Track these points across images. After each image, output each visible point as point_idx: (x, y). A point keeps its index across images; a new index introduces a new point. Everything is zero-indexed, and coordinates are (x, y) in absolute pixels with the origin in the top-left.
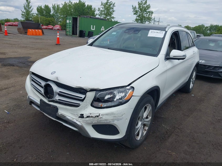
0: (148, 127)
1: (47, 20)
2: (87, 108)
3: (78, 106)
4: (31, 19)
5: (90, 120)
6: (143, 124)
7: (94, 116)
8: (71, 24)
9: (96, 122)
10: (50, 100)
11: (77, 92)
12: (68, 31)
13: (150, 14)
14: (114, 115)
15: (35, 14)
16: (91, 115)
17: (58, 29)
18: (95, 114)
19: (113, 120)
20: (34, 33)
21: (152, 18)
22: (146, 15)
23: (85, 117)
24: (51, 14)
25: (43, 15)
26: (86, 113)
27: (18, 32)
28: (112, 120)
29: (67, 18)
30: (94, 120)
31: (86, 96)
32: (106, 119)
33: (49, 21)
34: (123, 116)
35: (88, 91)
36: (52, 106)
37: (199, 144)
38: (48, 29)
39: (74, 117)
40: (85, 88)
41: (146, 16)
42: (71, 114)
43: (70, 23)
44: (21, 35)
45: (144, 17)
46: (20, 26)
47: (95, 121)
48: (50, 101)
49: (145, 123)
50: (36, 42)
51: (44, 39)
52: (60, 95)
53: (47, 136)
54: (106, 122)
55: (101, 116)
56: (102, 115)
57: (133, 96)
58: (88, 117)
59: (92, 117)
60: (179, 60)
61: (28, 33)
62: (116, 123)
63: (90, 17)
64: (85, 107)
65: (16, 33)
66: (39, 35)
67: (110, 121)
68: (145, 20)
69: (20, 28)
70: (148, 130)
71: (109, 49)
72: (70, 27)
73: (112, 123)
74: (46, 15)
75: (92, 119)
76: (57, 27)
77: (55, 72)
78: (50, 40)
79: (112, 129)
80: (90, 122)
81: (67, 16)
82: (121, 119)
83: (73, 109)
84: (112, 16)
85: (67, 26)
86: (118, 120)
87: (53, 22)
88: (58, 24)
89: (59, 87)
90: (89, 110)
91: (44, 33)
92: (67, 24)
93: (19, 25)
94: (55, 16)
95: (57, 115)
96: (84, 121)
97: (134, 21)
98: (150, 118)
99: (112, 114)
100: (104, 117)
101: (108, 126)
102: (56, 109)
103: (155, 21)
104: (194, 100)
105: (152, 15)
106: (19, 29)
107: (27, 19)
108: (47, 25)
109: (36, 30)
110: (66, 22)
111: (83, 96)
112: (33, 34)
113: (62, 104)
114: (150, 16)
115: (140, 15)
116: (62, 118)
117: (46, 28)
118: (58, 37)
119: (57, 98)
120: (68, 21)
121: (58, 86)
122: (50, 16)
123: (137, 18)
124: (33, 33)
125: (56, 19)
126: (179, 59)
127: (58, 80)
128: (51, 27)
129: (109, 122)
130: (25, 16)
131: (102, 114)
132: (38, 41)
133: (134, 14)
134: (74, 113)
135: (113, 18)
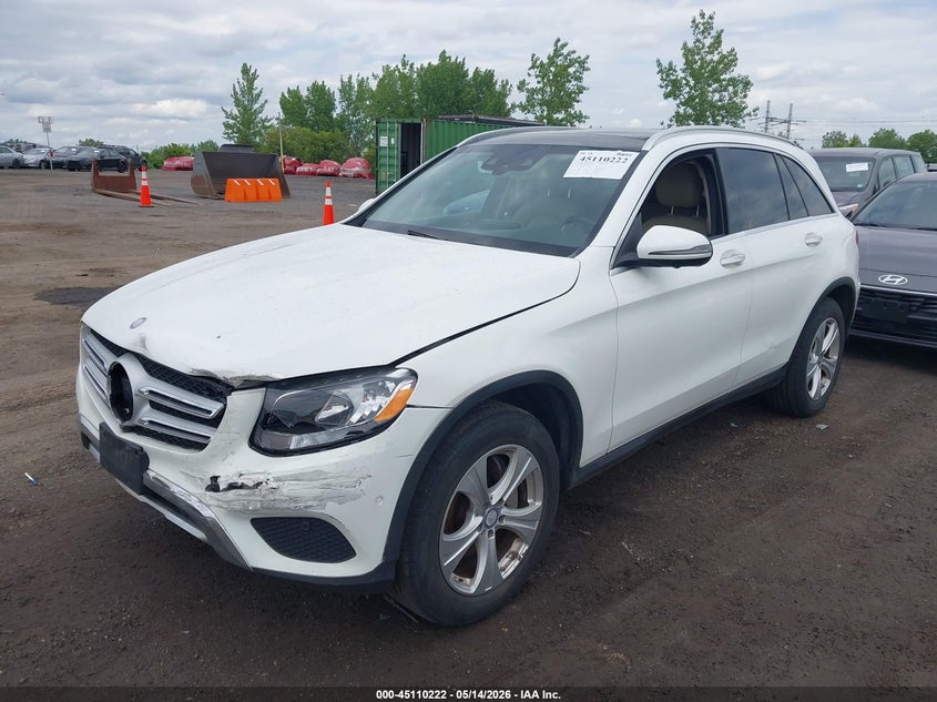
0: (527, 543)
1: (316, 139)
2: (233, 453)
3: (201, 447)
4: (257, 139)
5: (240, 498)
6: (493, 529)
7: (251, 484)
8: (396, 152)
9: (259, 505)
10: (127, 423)
11: (200, 393)
12: (383, 179)
13: (735, 93)
14: (325, 482)
15: (275, 122)
16: (240, 482)
17: (358, 176)
18: (256, 476)
19: (321, 500)
20: (252, 194)
21: (745, 108)
22: (717, 96)
23: (221, 488)
24: (335, 116)
25: (303, 123)
26: (226, 472)
27: (193, 193)
28: (315, 499)
29: (381, 126)
30: (251, 498)
31: (225, 405)
32: (292, 494)
33: (324, 146)
34: (362, 487)
35: (232, 389)
36: (127, 448)
37: (753, 624)
38: (320, 175)
39: (191, 488)
40: (220, 376)
41: (720, 101)
42: (183, 477)
43: (390, 147)
44: (202, 202)
45: (712, 105)
46: (202, 169)
47: (255, 503)
48: (126, 429)
49: (505, 523)
50: (247, 227)
51: (280, 216)
52: (155, 406)
53: (135, 566)
54: (292, 505)
55: (274, 485)
56: (278, 480)
57: (409, 406)
58: (232, 487)
59: (242, 486)
60: (678, 267)
61: (227, 196)
62: (332, 511)
63: (477, 120)
64: (228, 450)
65: (185, 196)
66: (270, 197)
67: (310, 503)
68: (714, 117)
69: (202, 177)
70: (525, 554)
71: (411, 233)
72: (392, 161)
73: (316, 511)
74: (316, 123)
75: (245, 495)
76: (355, 166)
77: (144, 319)
78: (306, 216)
79: (324, 537)
80: (238, 507)
81: (382, 120)
82: (355, 498)
83: (187, 457)
84: (577, 107)
85: (382, 161)
86: (341, 499)
87: (339, 147)
88: (359, 156)
89: (151, 375)
90: (238, 461)
91: (291, 192)
92: (381, 153)
93: (198, 164)
94: (350, 123)
95: (145, 483)
96: (220, 503)
97: (667, 122)
98: (535, 505)
99: (317, 474)
100: (287, 489)
101: (305, 523)
102: (142, 459)
103: (772, 119)
104: (816, 448)
105: (745, 96)
106: (196, 181)
107: (245, 143)
108: (318, 158)
109: (258, 180)
110: (377, 143)
111: (214, 407)
112: (245, 198)
113: (163, 440)
114: (737, 100)
115: (691, 98)
116: (157, 491)
117: (313, 174)
118: (328, 202)
119: (146, 414)
120: (383, 142)
121: (148, 371)
122: (331, 124)
123: (681, 111)
124: (258, 194)
125: (354, 136)
126: (677, 264)
127: (145, 348)
128: (329, 166)
129: (306, 507)
130: (239, 131)
131: (281, 474)
132: (257, 221)
133: (667, 96)
134: (193, 471)
135: (580, 117)
